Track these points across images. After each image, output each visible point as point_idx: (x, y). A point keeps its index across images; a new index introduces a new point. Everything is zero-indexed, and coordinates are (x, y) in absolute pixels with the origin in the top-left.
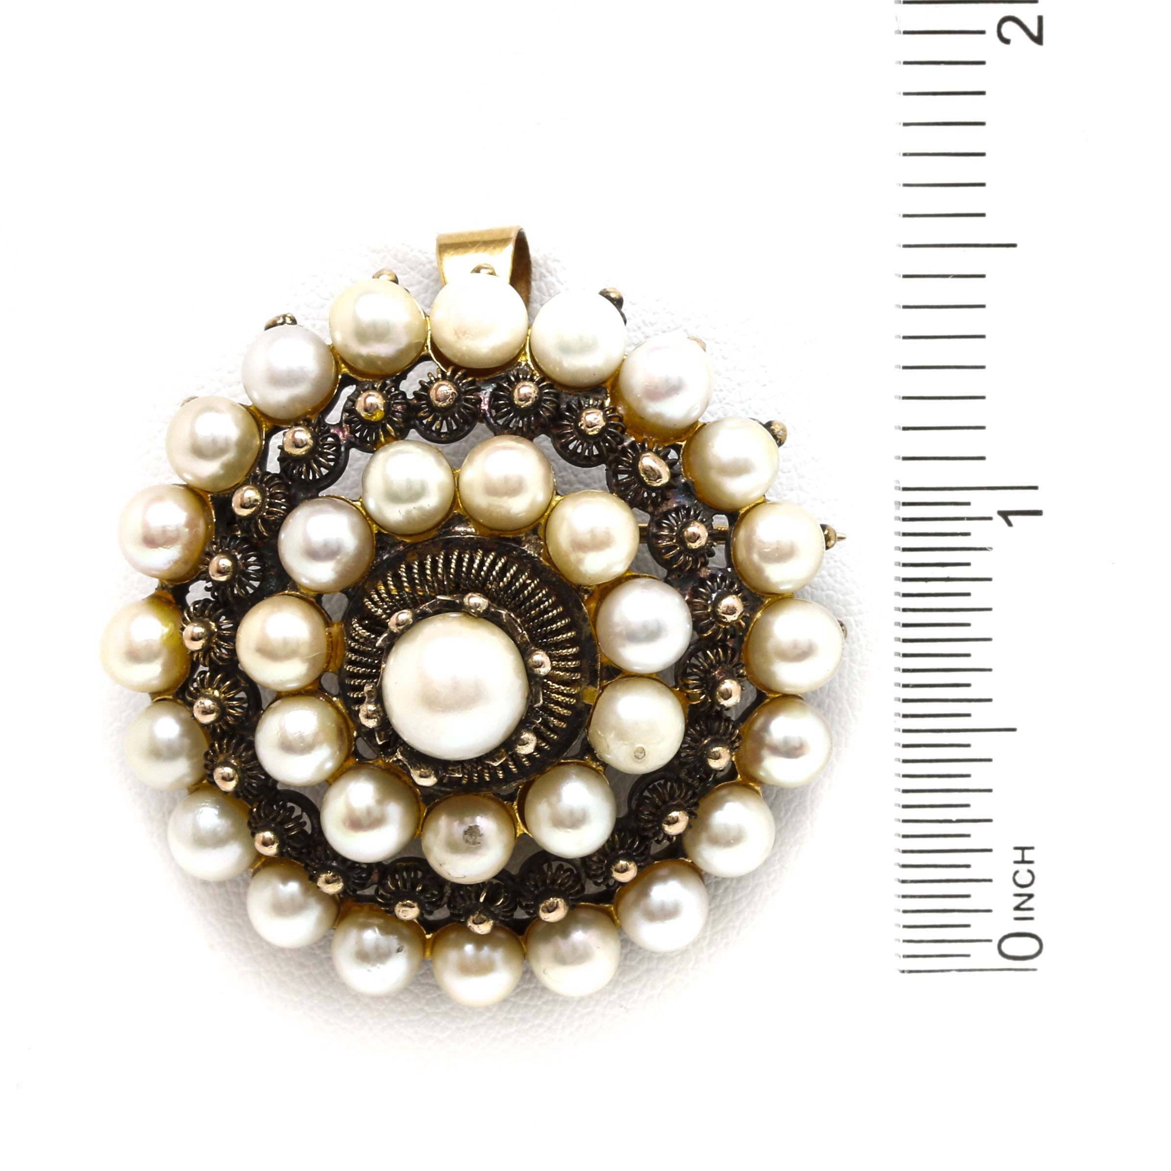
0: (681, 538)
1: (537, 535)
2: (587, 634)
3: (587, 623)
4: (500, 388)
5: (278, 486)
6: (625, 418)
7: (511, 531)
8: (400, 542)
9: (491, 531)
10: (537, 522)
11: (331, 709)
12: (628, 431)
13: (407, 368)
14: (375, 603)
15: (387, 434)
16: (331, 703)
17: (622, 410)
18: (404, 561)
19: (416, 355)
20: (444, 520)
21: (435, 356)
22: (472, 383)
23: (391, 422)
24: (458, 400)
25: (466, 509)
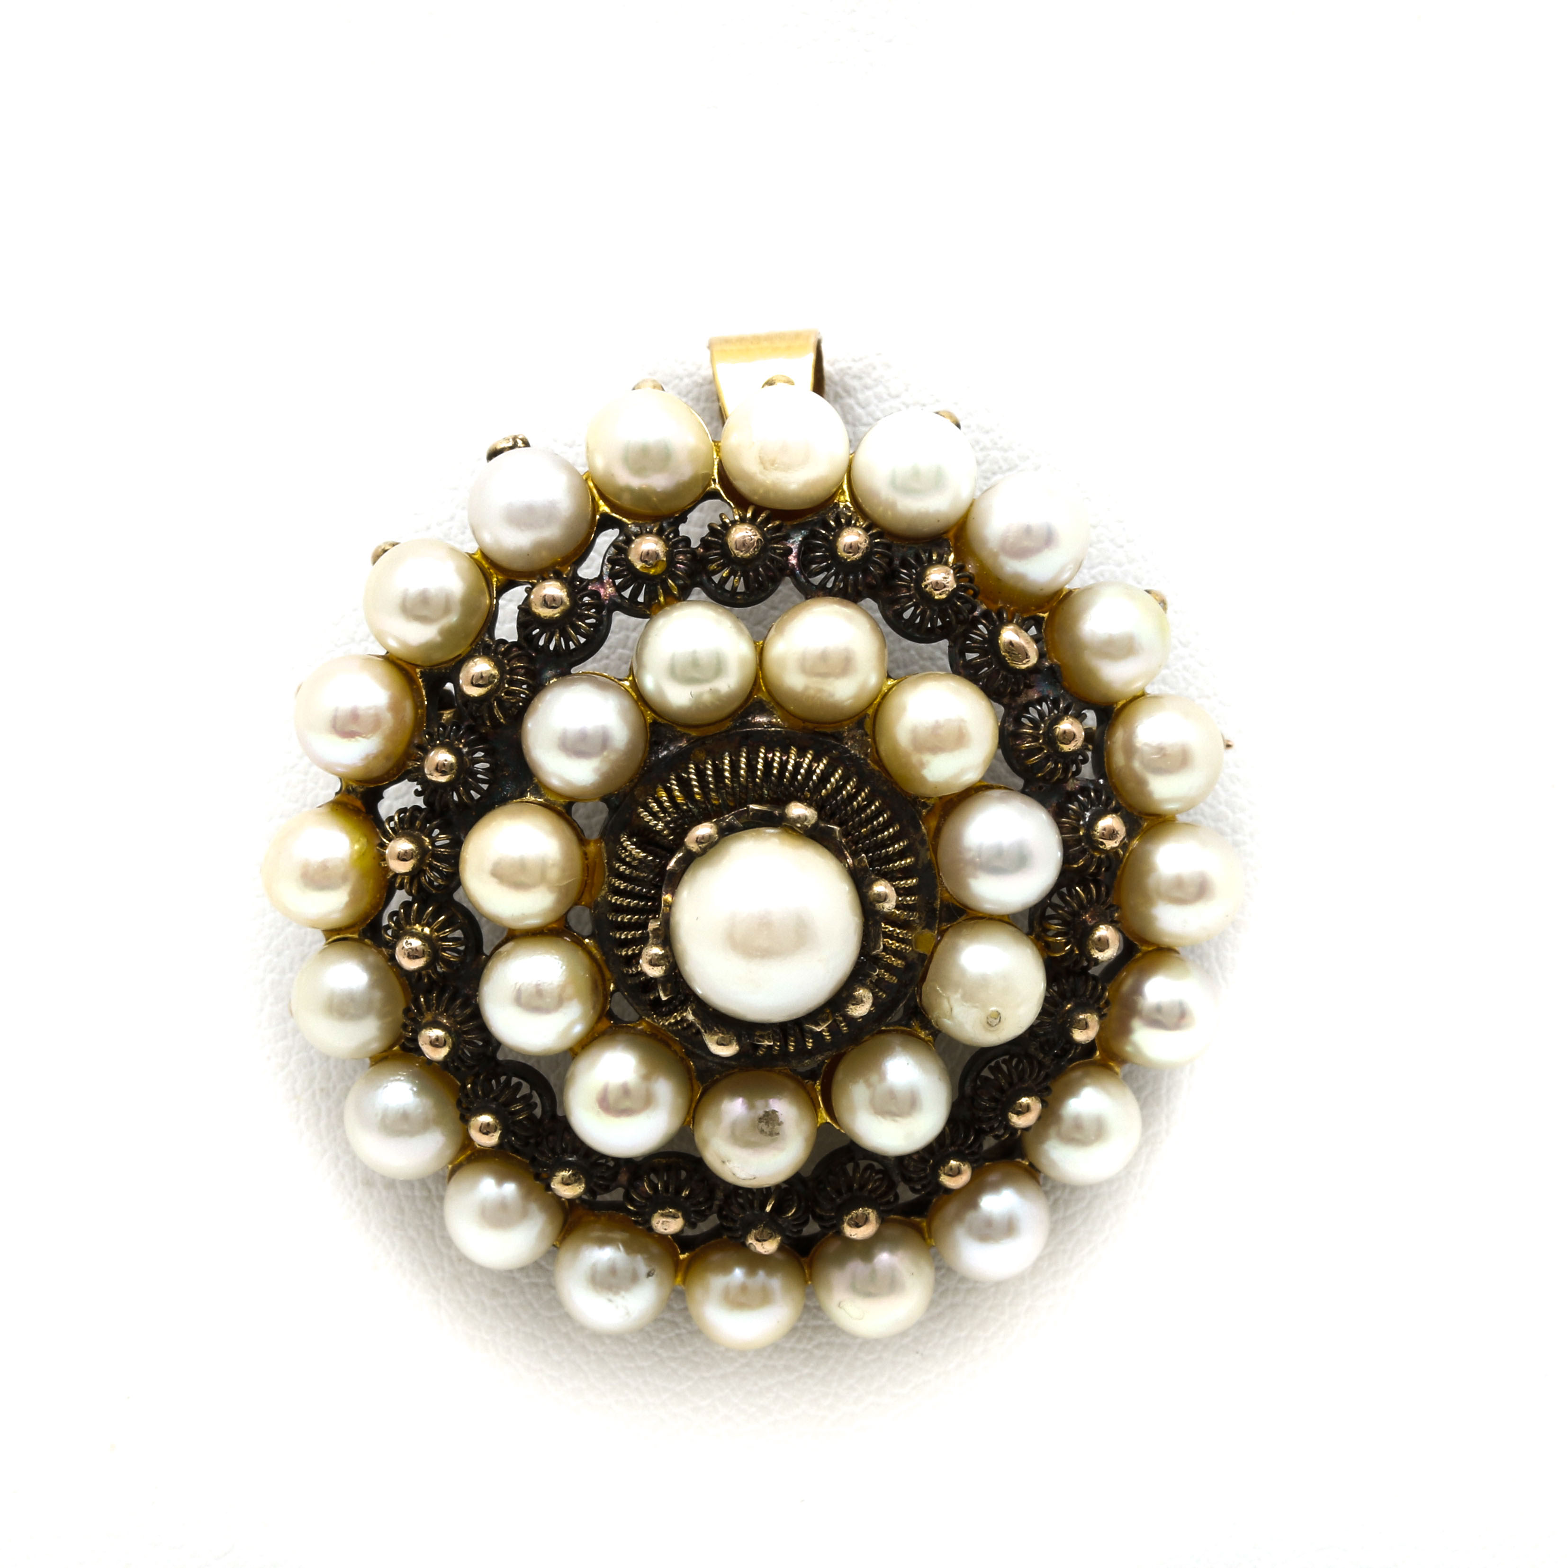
0: (1050, 738)
1: (863, 729)
2: (926, 862)
3: (926, 847)
4: (814, 535)
5: (519, 658)
6: (976, 580)
7: (830, 723)
8: (682, 736)
9: (804, 723)
10: (864, 712)
11: (581, 953)
12: (980, 597)
13: (689, 507)
14: (654, 815)
15: (668, 592)
16: (581, 946)
17: (970, 568)
18: (691, 760)
19: (700, 490)
20: (741, 707)
21: (724, 492)
22: (779, 528)
23: (673, 576)
24: (763, 550)
25: (771, 694)
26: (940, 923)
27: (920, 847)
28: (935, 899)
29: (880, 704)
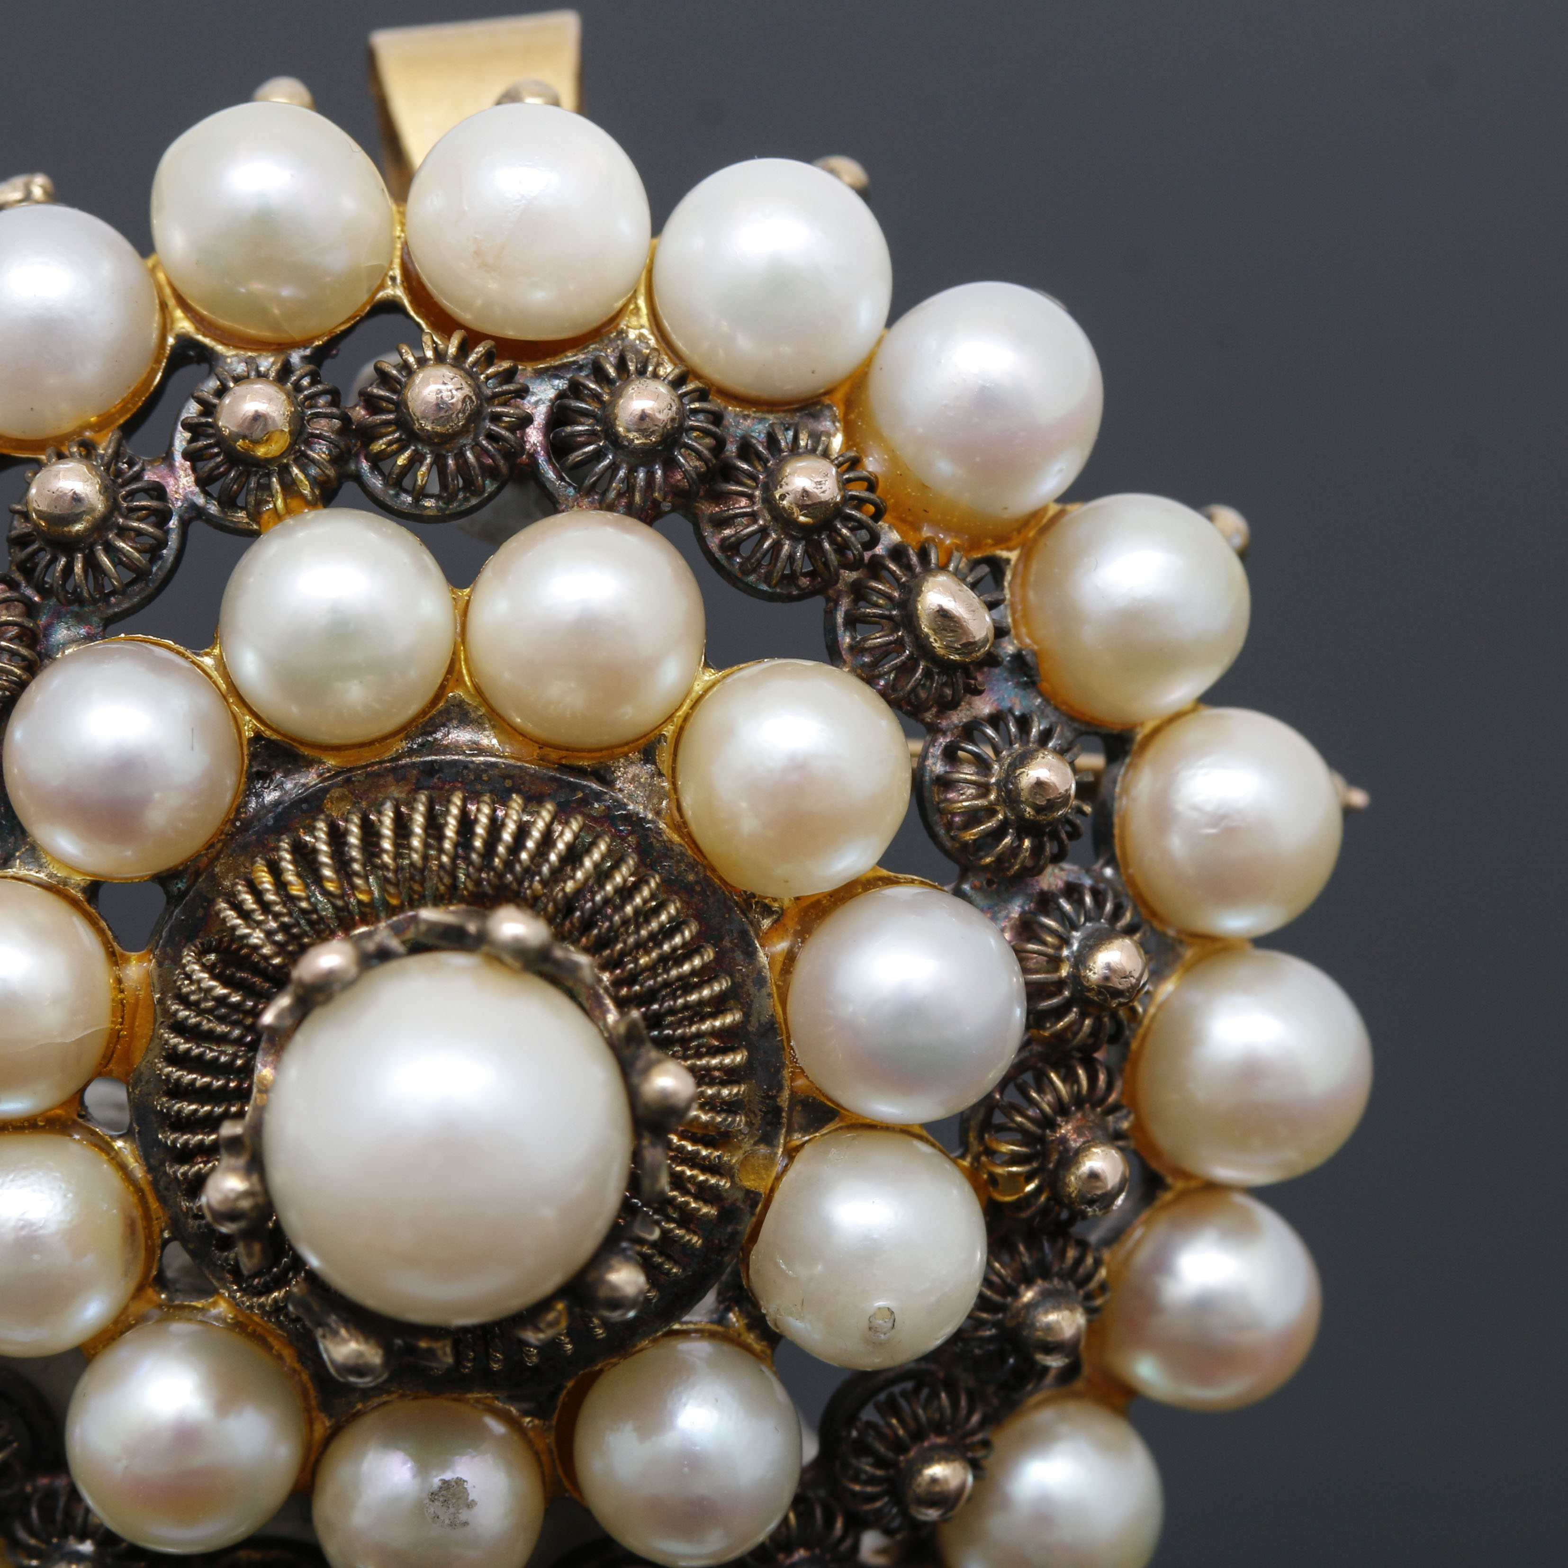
0: (1009, 792)
1: (654, 763)
2: (765, 1019)
3: (764, 991)
4: (576, 389)
6: (881, 484)
7: (591, 751)
8: (309, 763)
9: (540, 748)
10: (656, 732)
11: (106, 1167)
12: (887, 516)
13: (343, 328)
14: (245, 915)
16: (108, 1154)
17: (872, 465)
18: (322, 812)
19: (364, 297)
20: (423, 712)
21: (411, 302)
22: (508, 376)
23: (303, 460)
24: (475, 417)
25: (478, 691)
26: (789, 1133)
27: (753, 990)
28: (781, 1088)
29: (686, 718)
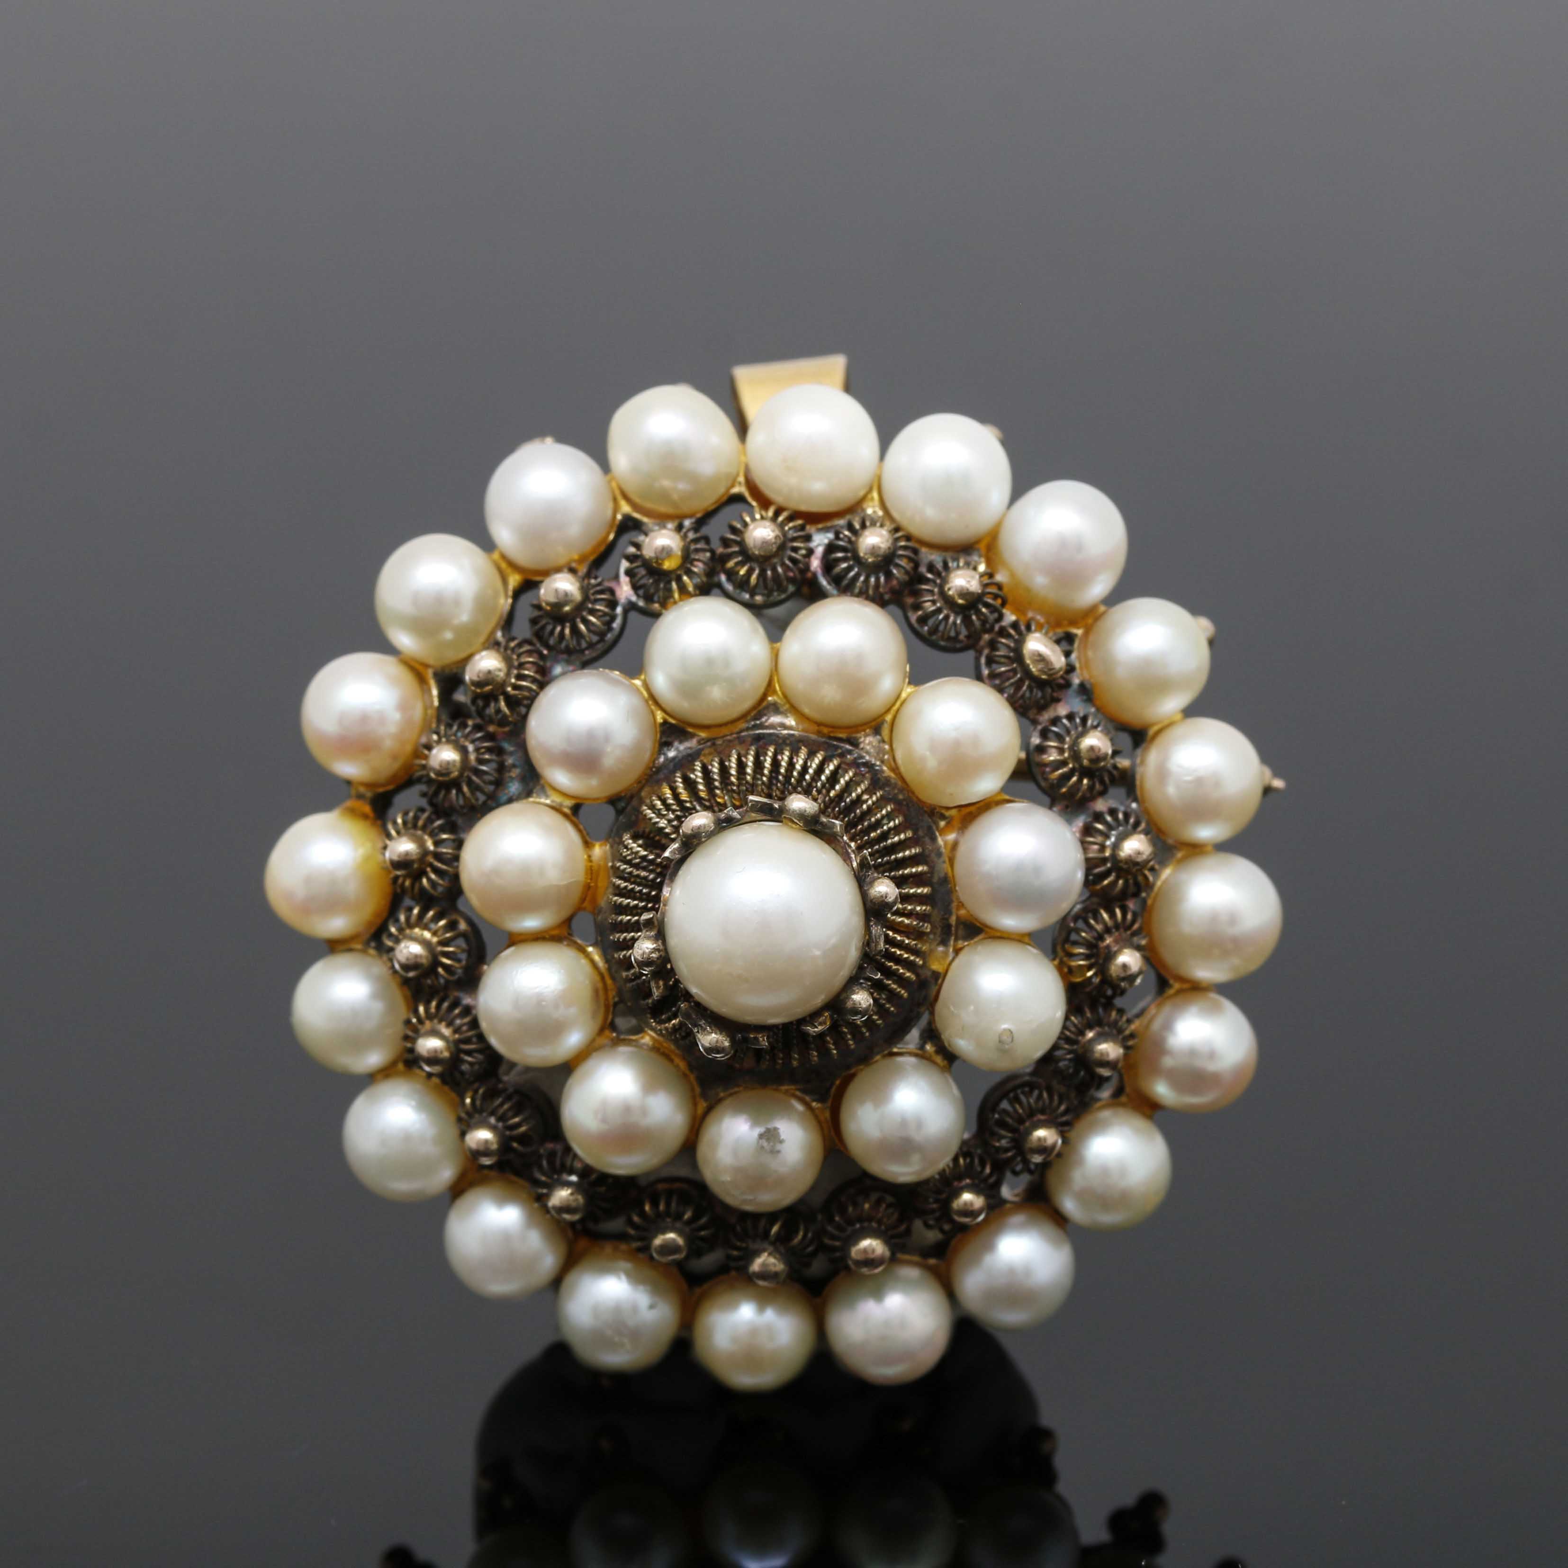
0: (1075, 751)
1: (880, 735)
2: (942, 875)
3: (942, 860)
5: (529, 653)
6: (1006, 588)
7: (845, 728)
8: (693, 736)
9: (818, 726)
10: (881, 718)
11: (584, 961)
12: (1008, 606)
13: (712, 508)
14: (657, 812)
15: (683, 589)
16: (584, 954)
17: (1001, 578)
18: (699, 760)
19: (721, 490)
20: (754, 708)
21: (749, 494)
22: (802, 528)
23: (689, 573)
24: (782, 547)
25: (785, 696)
26: (956, 940)
27: (936, 859)
28: (950, 914)
29: (898, 711)
